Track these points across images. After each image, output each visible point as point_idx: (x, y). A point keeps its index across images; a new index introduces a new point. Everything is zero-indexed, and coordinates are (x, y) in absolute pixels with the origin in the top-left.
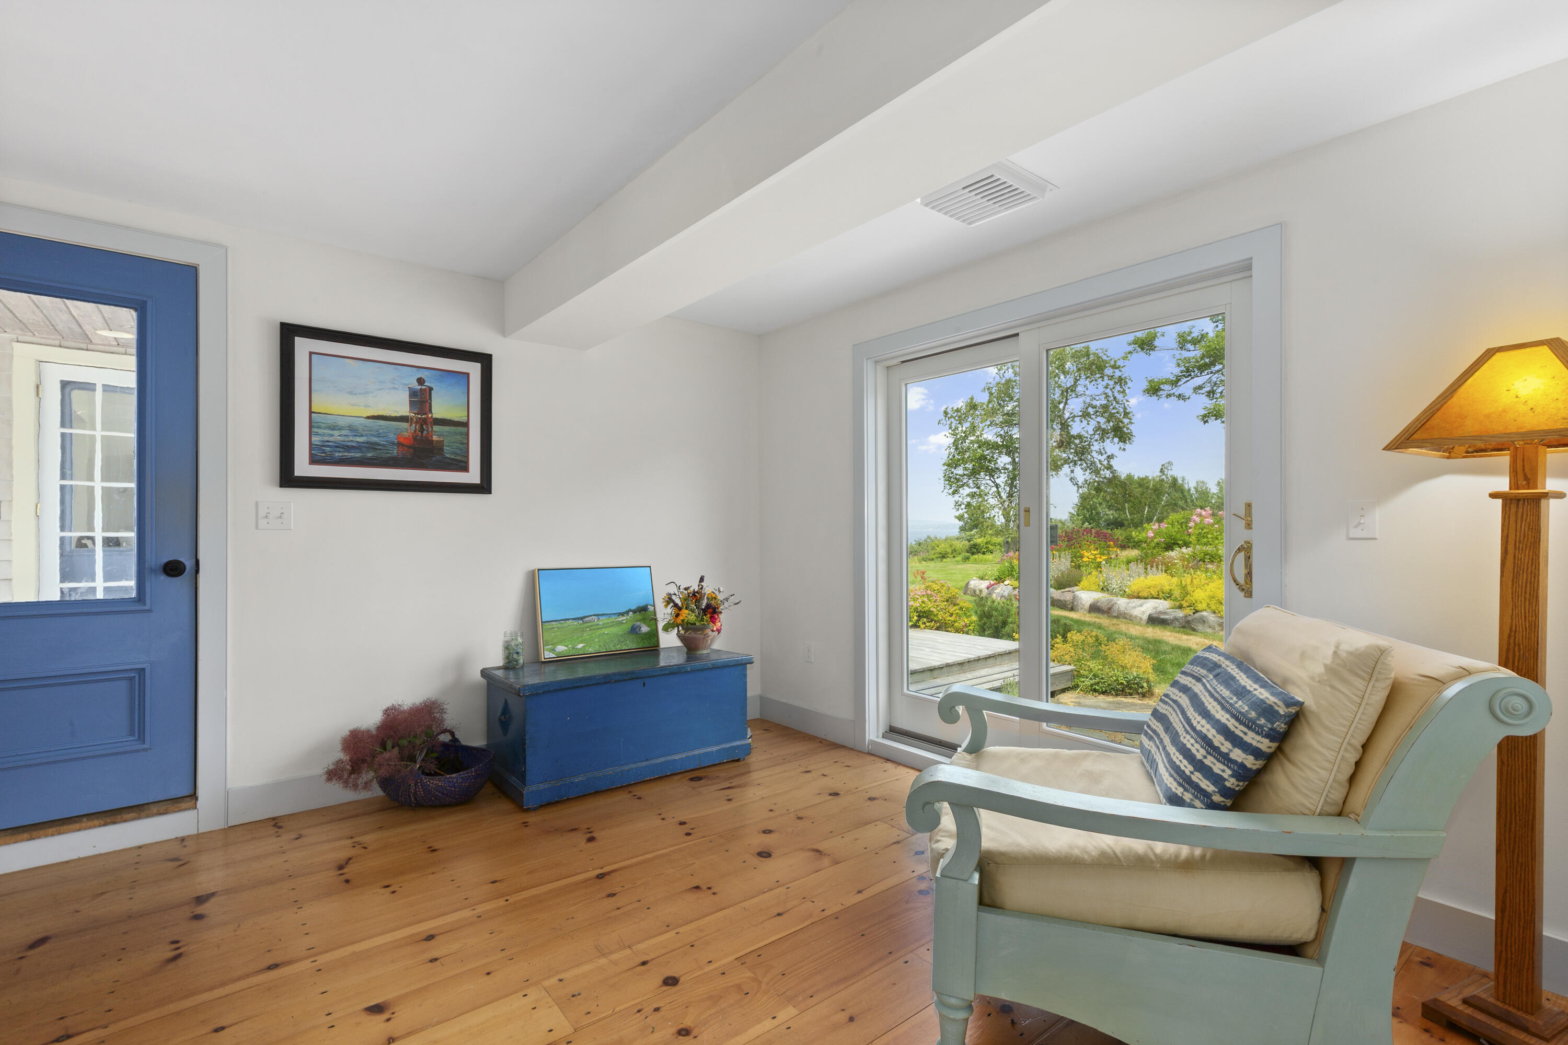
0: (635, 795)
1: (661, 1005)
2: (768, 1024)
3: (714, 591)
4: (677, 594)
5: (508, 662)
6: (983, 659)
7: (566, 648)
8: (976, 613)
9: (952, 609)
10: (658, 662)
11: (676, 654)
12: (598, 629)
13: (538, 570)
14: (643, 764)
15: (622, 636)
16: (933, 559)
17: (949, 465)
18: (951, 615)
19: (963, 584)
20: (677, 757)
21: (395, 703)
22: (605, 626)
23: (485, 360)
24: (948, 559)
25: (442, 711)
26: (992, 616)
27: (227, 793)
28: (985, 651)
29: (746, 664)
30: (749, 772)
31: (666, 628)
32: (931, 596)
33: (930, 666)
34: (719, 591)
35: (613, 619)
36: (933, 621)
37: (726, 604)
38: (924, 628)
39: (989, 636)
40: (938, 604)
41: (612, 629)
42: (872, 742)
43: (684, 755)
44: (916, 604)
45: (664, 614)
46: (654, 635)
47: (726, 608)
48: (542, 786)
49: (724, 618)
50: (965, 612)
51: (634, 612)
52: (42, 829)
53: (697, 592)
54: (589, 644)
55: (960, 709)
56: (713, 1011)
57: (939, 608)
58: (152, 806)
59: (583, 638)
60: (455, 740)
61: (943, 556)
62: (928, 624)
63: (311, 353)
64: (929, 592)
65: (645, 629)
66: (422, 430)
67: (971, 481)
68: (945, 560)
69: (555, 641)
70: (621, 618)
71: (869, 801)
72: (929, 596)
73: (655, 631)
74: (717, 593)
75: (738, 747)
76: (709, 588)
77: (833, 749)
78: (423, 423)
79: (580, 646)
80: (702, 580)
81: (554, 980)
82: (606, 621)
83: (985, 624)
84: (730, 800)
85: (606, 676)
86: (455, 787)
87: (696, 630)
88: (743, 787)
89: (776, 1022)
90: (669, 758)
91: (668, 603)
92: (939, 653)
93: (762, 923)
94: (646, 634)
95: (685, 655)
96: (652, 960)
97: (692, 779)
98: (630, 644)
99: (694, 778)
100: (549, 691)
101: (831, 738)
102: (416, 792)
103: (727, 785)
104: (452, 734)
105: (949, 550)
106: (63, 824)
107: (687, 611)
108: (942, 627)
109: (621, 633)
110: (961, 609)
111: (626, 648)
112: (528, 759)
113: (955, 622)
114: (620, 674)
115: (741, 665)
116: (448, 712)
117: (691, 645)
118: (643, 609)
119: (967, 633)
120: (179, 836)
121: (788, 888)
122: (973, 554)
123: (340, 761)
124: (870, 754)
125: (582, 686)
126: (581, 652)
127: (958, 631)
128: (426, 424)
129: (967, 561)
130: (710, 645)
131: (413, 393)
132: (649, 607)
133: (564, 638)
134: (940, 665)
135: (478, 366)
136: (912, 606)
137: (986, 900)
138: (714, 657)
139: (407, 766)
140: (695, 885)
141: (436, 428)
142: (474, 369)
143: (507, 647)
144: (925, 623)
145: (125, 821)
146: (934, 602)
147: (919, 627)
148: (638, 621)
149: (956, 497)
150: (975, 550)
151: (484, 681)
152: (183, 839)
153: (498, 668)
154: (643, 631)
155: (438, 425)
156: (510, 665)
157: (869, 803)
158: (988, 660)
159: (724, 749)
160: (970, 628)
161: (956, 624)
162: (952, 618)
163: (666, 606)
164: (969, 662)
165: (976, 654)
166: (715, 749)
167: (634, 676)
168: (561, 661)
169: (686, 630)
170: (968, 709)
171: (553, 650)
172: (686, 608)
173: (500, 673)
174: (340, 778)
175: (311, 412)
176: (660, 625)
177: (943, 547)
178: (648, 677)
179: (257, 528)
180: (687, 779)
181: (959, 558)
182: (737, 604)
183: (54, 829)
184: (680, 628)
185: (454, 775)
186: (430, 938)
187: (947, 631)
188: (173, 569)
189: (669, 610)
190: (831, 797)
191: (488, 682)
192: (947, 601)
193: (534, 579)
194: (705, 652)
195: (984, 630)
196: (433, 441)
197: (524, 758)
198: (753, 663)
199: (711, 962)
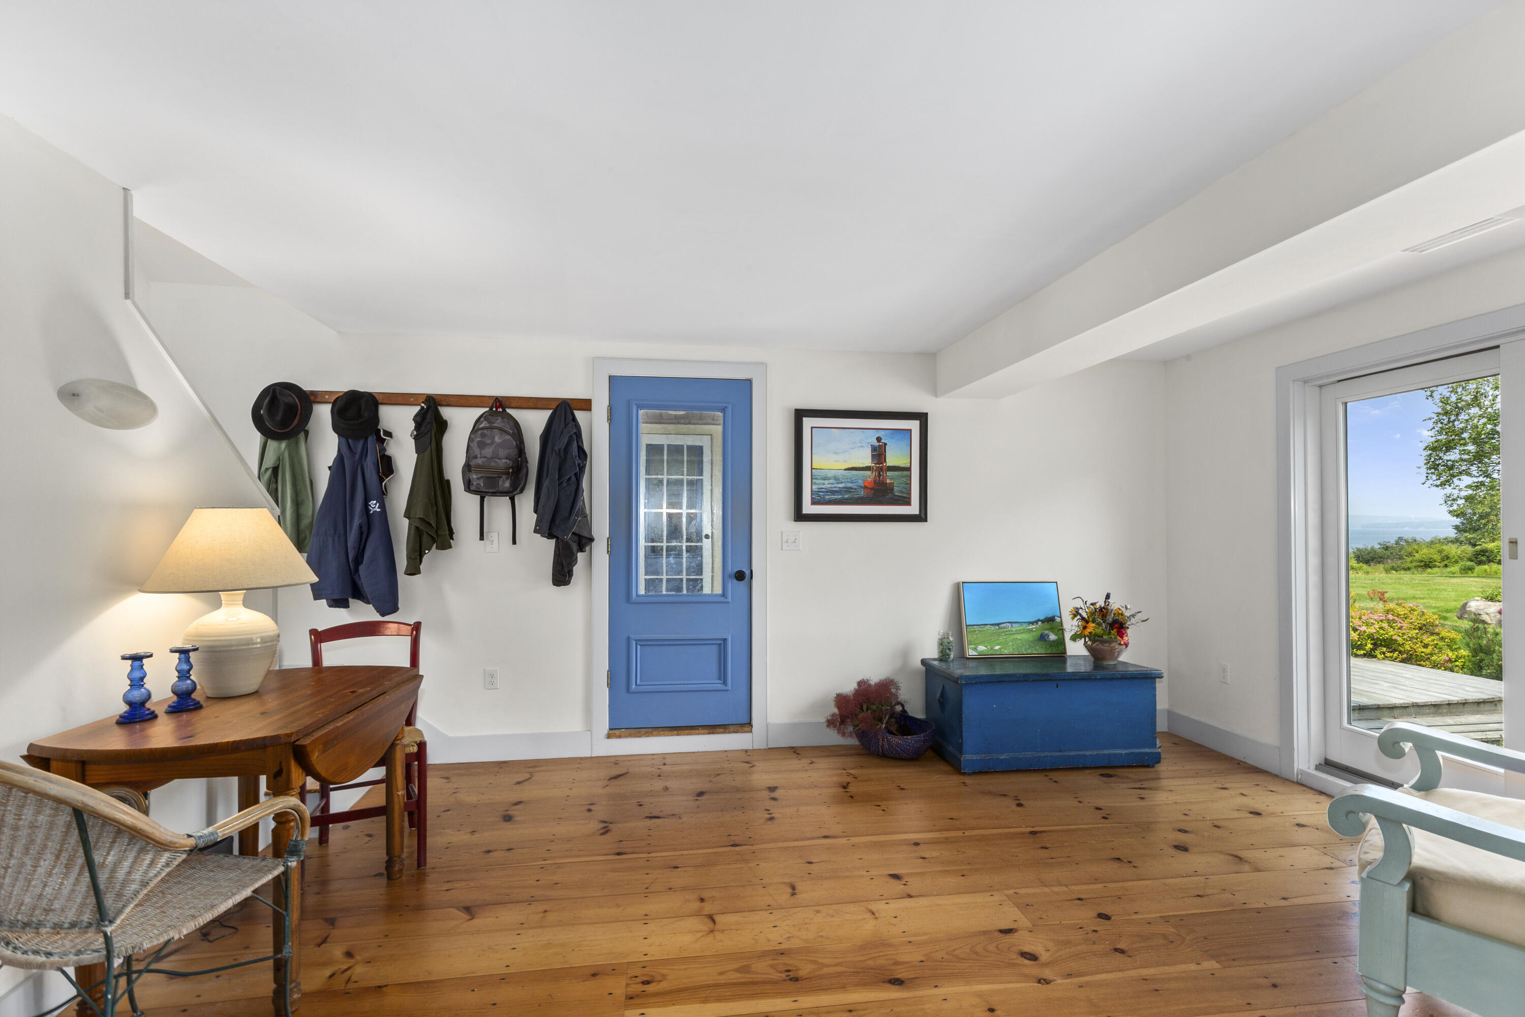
0: (1051, 779)
1: (1098, 929)
2: (1193, 967)
3: (1120, 608)
4: (1083, 608)
5: (942, 656)
6: (1473, 703)
7: (986, 648)
8: (1468, 645)
9: (1427, 639)
10: (1065, 668)
11: (1082, 662)
12: (1012, 634)
13: (963, 583)
14: (1057, 754)
15: (1032, 642)
16: (1409, 569)
17: (1434, 449)
18: (1426, 646)
19: (1459, 605)
20: (1088, 753)
21: (864, 678)
22: (1017, 633)
23: (922, 418)
24: (1436, 570)
25: (898, 688)
26: (1494, 651)
27: (767, 725)
28: (1476, 694)
29: (1155, 678)
30: (1159, 779)
31: (1074, 638)
32: (1394, 621)
33: (1388, 703)
34: (1126, 608)
35: (1024, 626)
36: (1396, 651)
37: (1133, 620)
38: (1384, 659)
39: (1487, 676)
40: (1403, 631)
41: (1023, 635)
42: (1302, 772)
43: (1095, 753)
44: (1371, 630)
45: (1071, 626)
46: (1061, 643)
47: (1133, 624)
48: (975, 757)
49: (1131, 633)
50: (1451, 645)
51: (1043, 621)
52: (682, 730)
53: (1104, 608)
54: (1004, 646)
55: (1407, 746)
56: (1143, 944)
57: (1405, 637)
58: (730, 726)
59: (1000, 641)
60: (904, 711)
61: (1427, 565)
62: (1388, 654)
63: (812, 428)
64: (1390, 617)
65: (1053, 637)
66: (880, 476)
67: (1474, 468)
68: (1429, 570)
69: (977, 642)
70: (1031, 627)
71: (1297, 827)
72: (1389, 621)
73: (1062, 640)
74: (1124, 610)
75: (1147, 753)
76: (1115, 604)
77: (1253, 773)
78: (880, 470)
79: (997, 648)
80: (1108, 597)
81: (1011, 892)
82: (1018, 629)
83: (1482, 660)
84: (1142, 798)
85: (1025, 675)
86: (910, 747)
87: (1103, 642)
88: (1155, 790)
89: (1199, 967)
90: (1081, 753)
91: (1075, 616)
92: (1403, 690)
93: (1182, 898)
94: (1054, 641)
95: (1092, 664)
96: (1086, 899)
97: (1102, 775)
98: (1039, 650)
99: (1105, 774)
100: (980, 683)
101: (1251, 762)
102: (883, 745)
103: (1138, 785)
104: (903, 706)
105: (1437, 557)
106: (691, 729)
107: (1094, 625)
108: (1410, 659)
109: (1031, 639)
110: (1442, 639)
111: (1036, 653)
112: (964, 734)
113: (1432, 654)
114: (1036, 674)
115: (1148, 678)
116: (902, 689)
117: (1098, 655)
118: (1050, 620)
119: (1452, 670)
120: (744, 748)
121: (1207, 879)
122: (1480, 563)
123: (833, 715)
124: (1299, 784)
125: (1005, 681)
126: (998, 653)
127: (1435, 666)
128: (882, 471)
129: (1470, 572)
130: (1118, 657)
131: (874, 449)
132: (1056, 618)
133: (983, 640)
134: (1404, 704)
135: (917, 423)
136: (1365, 632)
137: (1419, 907)
138: (1120, 668)
139: (877, 725)
140: (1117, 857)
141: (889, 473)
142: (914, 426)
143: (941, 643)
144: (1384, 653)
145: (718, 733)
146: (1399, 629)
147: (1375, 657)
148: (1046, 630)
149: (1448, 490)
150: (1484, 558)
151: (924, 668)
152: (746, 751)
153: (935, 660)
154: (1051, 639)
155: (890, 471)
156: (944, 657)
157: (1296, 828)
158: (1482, 705)
159: (1133, 753)
160: (1457, 663)
161: (1434, 658)
162: (1428, 650)
163: (1073, 618)
164: (1449, 704)
165: (1460, 696)
166: (1124, 752)
167: (1048, 678)
168: (983, 659)
169: (1094, 641)
170: (1417, 747)
171: (975, 649)
172: (1093, 622)
173: (936, 663)
174: (835, 727)
175: (812, 469)
176: (1068, 636)
177: (1424, 553)
178: (1061, 680)
179: (782, 549)
180: (1098, 774)
181: (1455, 568)
182: (1145, 621)
183: (687, 731)
184: (1087, 640)
185: (909, 737)
186: (917, 844)
187: (1420, 665)
188: (739, 576)
189: (1075, 622)
190: (1251, 815)
191: (926, 669)
192: (1420, 629)
193: (958, 590)
194: (1112, 663)
195: (1481, 668)
196: (886, 483)
197: (961, 732)
198: (1162, 677)
199: (1137, 913)
